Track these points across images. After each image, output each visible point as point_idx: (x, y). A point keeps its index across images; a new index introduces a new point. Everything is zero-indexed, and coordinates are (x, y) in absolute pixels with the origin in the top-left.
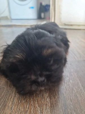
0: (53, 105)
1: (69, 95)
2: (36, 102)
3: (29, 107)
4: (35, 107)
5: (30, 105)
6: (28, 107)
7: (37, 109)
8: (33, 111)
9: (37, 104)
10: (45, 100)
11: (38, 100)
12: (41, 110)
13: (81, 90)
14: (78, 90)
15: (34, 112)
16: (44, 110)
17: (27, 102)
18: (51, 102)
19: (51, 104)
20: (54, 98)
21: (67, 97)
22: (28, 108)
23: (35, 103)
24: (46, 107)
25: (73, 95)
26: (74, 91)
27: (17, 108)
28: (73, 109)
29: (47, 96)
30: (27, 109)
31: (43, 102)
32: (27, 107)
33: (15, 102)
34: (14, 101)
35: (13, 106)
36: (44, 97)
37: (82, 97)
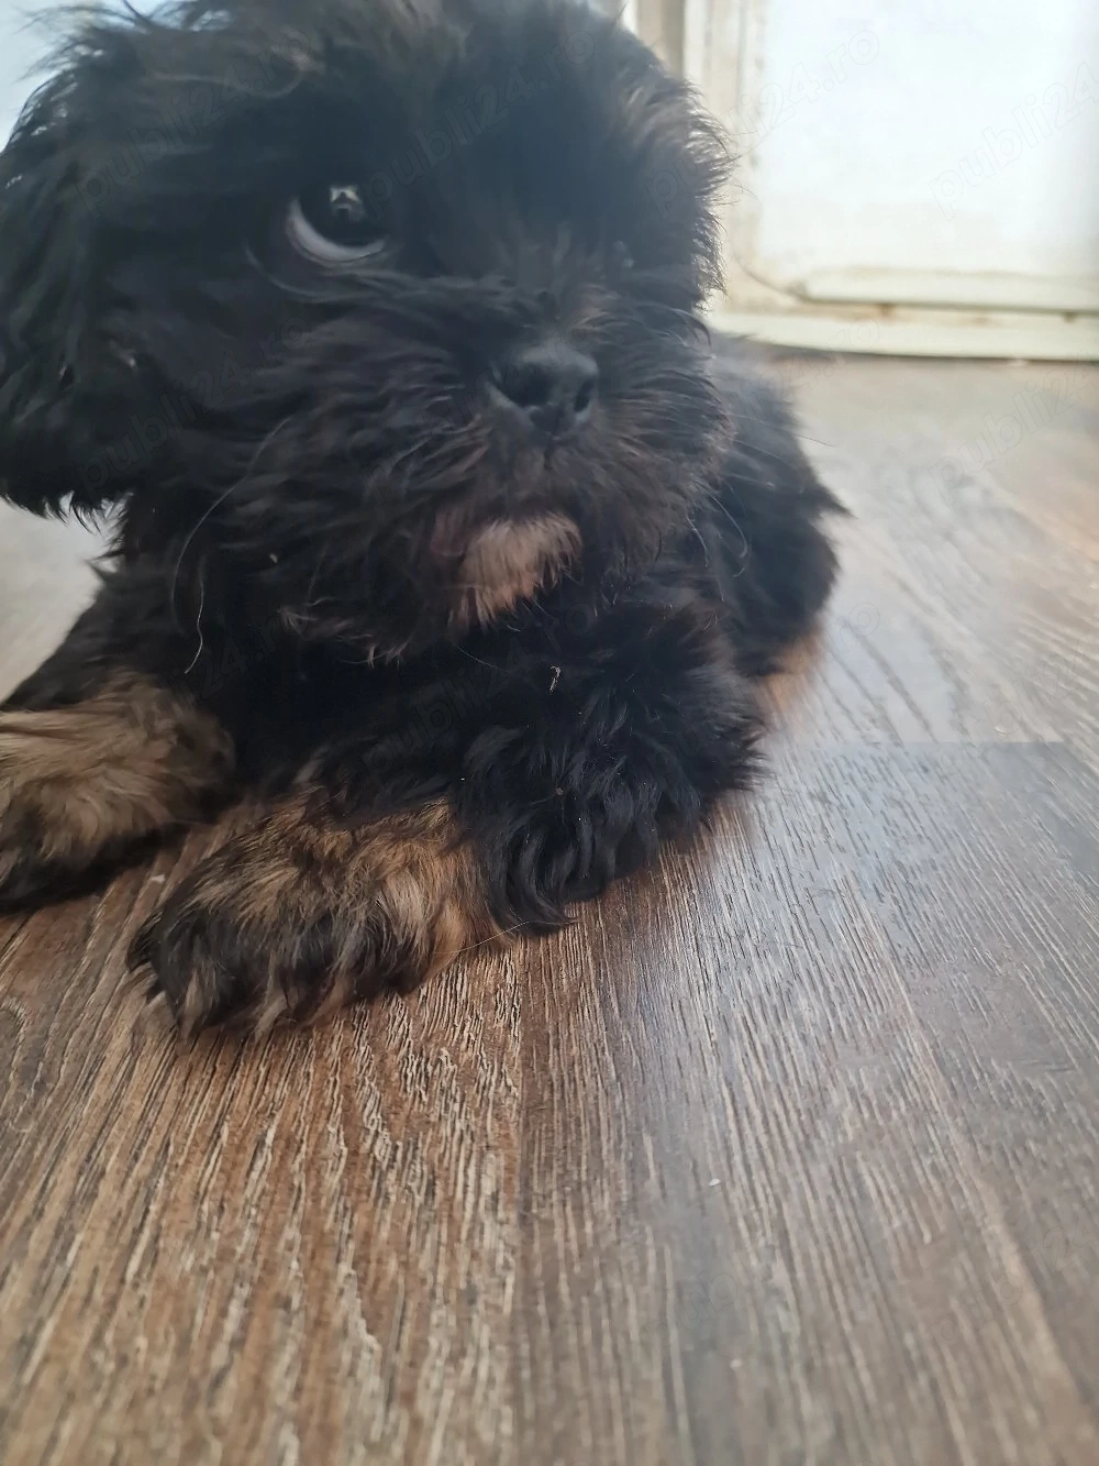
0: (553, 1297)
1: (759, 1178)
2: (345, 1268)
3: (244, 1326)
4: (319, 1323)
5: (260, 1308)
6: (230, 1326)
7: (346, 1358)
8: (290, 1384)
9: (351, 1291)
10: (454, 1238)
11: (367, 1238)
12: (400, 1360)
13: (921, 1115)
14: (885, 1110)
15: (298, 1390)
16: (432, 1374)
17: (228, 1271)
18: (526, 1263)
19: (527, 1288)
20: (579, 1209)
21: (737, 1195)
22: (237, 1344)
23: (328, 1277)
24: (464, 1322)
25: (820, 1171)
26: (837, 1123)
27: (97, 1340)
28: (794, 1348)
29: (488, 1186)
30: (219, 1358)
31: (424, 1262)
32: (217, 1328)
33: (81, 1275)
34: (62, 1258)
35: (40, 1325)
36: (450, 1200)
37: (923, 1202)
